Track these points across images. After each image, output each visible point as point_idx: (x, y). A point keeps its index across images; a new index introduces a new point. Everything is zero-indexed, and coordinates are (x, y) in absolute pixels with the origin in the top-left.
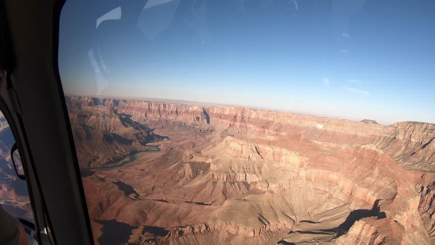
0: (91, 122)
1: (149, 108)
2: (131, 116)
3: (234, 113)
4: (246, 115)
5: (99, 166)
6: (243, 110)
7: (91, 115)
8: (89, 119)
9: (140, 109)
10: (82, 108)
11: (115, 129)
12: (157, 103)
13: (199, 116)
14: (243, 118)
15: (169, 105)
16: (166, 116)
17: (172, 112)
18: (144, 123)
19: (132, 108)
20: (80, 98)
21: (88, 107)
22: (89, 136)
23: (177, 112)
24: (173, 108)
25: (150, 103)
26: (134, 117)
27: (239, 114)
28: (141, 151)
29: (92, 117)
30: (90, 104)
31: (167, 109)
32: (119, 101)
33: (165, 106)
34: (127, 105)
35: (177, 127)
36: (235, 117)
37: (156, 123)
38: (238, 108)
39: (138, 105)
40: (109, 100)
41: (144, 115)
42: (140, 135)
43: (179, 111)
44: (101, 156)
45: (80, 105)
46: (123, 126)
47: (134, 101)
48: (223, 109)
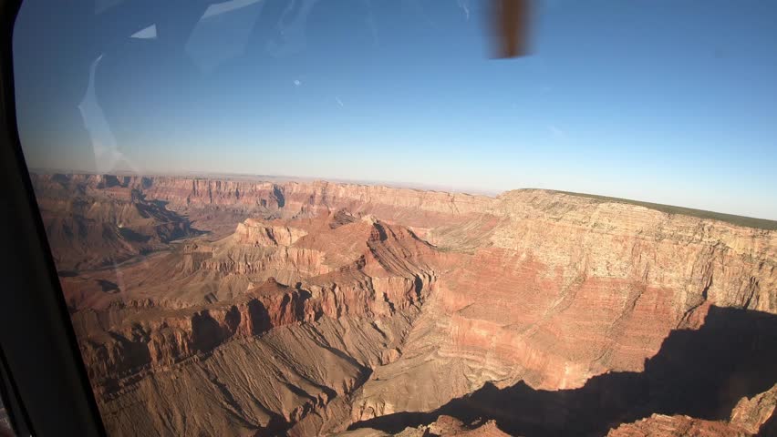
0: (93, 211)
1: (194, 189)
2: (167, 203)
3: (310, 191)
4: (330, 193)
5: (90, 267)
6: (325, 186)
7: (93, 202)
8: (90, 208)
9: (182, 191)
10: (87, 192)
11: (128, 222)
12: (207, 181)
13: (267, 198)
14: (324, 198)
15: (226, 183)
16: (220, 201)
17: (230, 193)
18: (183, 214)
19: (170, 190)
20: (88, 176)
21: (97, 190)
22: (83, 230)
23: (237, 194)
24: (231, 187)
25: (197, 180)
26: (170, 205)
27: (319, 193)
28: (158, 250)
29: (95, 203)
30: (101, 186)
31: (222, 189)
32: (152, 178)
33: (219, 184)
34: (163, 185)
35: (229, 216)
36: (312, 197)
37: (201, 212)
38: (317, 183)
39: (179, 184)
40: (136, 178)
41: (185, 200)
42: (163, 229)
43: (241, 191)
44: (96, 256)
45: (85, 188)
46: (141, 217)
47: (174, 179)
48: (305, 186)
